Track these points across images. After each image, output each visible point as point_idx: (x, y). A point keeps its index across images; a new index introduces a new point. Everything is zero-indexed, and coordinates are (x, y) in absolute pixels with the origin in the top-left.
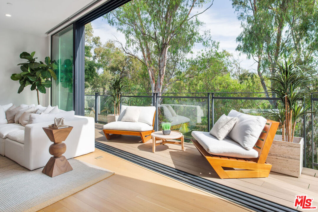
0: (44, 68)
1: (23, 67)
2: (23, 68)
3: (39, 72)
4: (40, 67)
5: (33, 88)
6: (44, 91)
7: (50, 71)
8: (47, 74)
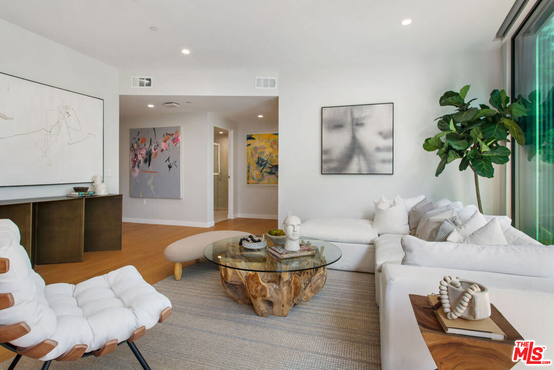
0: (490, 119)
1: (443, 121)
2: (443, 125)
3: (478, 128)
4: (482, 118)
5: (463, 167)
6: (489, 173)
7: (505, 123)
8: (498, 131)
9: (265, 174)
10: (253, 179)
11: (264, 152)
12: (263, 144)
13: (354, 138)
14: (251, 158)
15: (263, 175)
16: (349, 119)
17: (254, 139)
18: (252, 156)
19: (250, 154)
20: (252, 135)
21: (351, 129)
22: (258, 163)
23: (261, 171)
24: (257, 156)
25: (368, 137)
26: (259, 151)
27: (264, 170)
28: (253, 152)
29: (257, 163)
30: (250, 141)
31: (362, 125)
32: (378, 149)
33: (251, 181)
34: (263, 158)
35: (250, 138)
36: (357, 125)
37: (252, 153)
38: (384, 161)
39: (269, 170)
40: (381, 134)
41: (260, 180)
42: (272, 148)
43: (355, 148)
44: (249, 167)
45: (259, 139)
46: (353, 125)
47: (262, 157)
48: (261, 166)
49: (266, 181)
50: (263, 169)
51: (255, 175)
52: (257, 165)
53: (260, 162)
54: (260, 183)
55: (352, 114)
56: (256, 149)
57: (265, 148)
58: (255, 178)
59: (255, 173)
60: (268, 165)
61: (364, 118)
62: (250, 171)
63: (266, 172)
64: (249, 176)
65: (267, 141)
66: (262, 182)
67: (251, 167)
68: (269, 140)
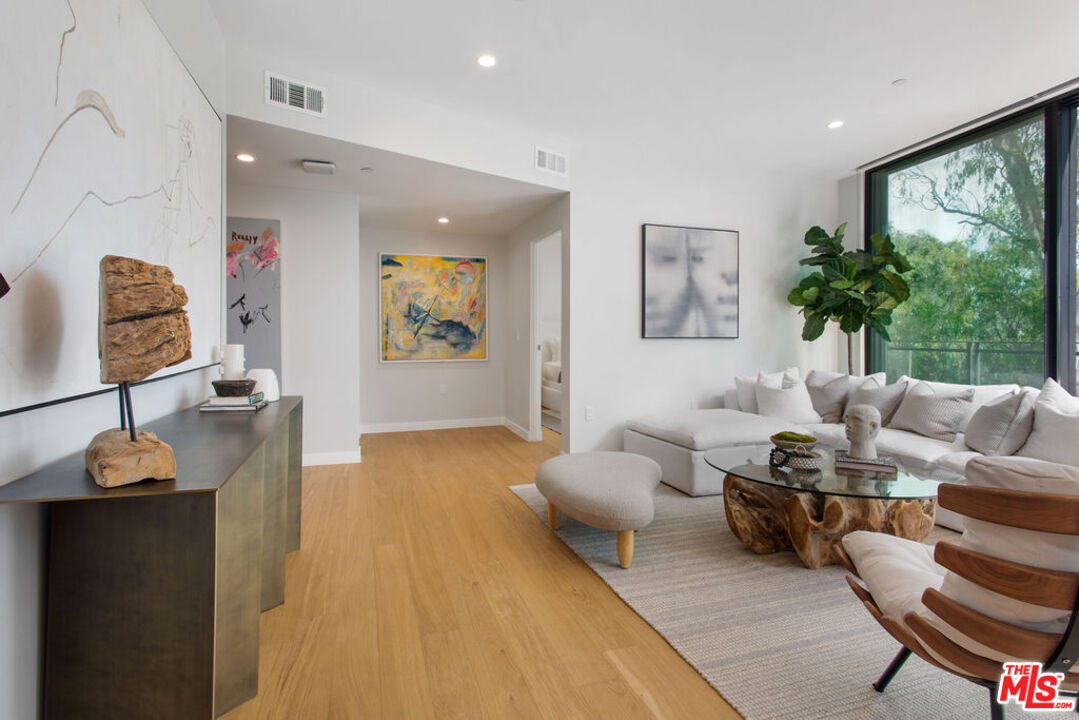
9: (425, 339)
10: (398, 348)
11: (420, 295)
12: (419, 277)
13: (690, 280)
14: (392, 306)
15: (419, 340)
16: (684, 250)
17: (400, 264)
18: (395, 300)
19: (390, 296)
20: (394, 256)
21: (686, 266)
22: (408, 316)
23: (416, 334)
24: (406, 301)
25: (709, 280)
26: (410, 291)
27: (422, 331)
28: (398, 293)
29: (406, 316)
30: (389, 269)
31: (700, 260)
32: (721, 300)
33: (392, 352)
34: (420, 305)
35: (389, 262)
36: (695, 259)
37: (394, 295)
38: (728, 318)
39: (432, 331)
40: (724, 276)
41: (412, 352)
42: (440, 285)
43: (691, 296)
44: (387, 324)
45: (411, 264)
46: (689, 259)
47: (417, 302)
48: (416, 321)
49: (426, 352)
50: (419, 328)
51: (401, 340)
52: (406, 319)
53: (414, 314)
54: (413, 356)
55: (687, 241)
56: (403, 286)
57: (424, 285)
58: (402, 346)
59: (402, 336)
60: (430, 320)
61: (704, 250)
62: (391, 332)
63: (427, 335)
64: (386, 343)
65: (428, 270)
66: (417, 355)
67: (391, 323)
68: (432, 269)
